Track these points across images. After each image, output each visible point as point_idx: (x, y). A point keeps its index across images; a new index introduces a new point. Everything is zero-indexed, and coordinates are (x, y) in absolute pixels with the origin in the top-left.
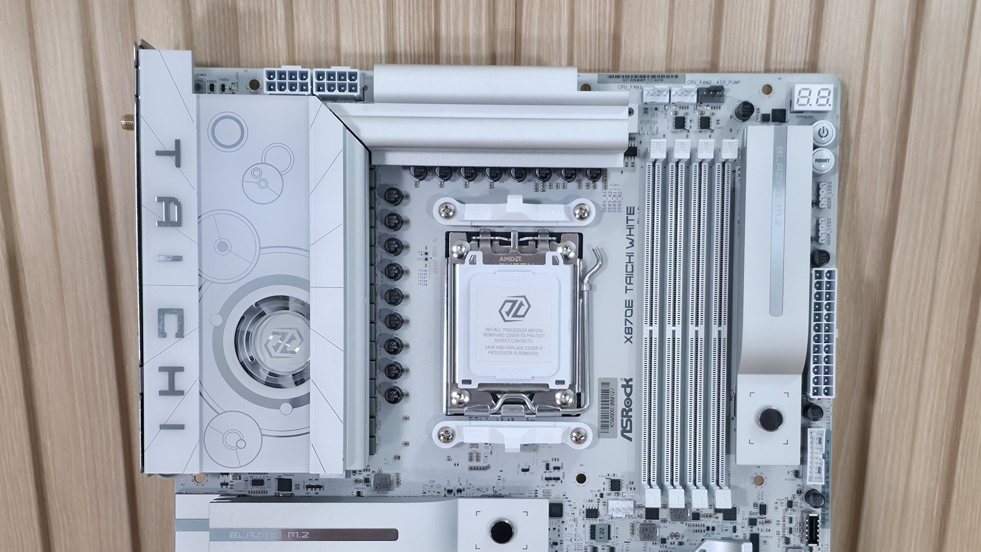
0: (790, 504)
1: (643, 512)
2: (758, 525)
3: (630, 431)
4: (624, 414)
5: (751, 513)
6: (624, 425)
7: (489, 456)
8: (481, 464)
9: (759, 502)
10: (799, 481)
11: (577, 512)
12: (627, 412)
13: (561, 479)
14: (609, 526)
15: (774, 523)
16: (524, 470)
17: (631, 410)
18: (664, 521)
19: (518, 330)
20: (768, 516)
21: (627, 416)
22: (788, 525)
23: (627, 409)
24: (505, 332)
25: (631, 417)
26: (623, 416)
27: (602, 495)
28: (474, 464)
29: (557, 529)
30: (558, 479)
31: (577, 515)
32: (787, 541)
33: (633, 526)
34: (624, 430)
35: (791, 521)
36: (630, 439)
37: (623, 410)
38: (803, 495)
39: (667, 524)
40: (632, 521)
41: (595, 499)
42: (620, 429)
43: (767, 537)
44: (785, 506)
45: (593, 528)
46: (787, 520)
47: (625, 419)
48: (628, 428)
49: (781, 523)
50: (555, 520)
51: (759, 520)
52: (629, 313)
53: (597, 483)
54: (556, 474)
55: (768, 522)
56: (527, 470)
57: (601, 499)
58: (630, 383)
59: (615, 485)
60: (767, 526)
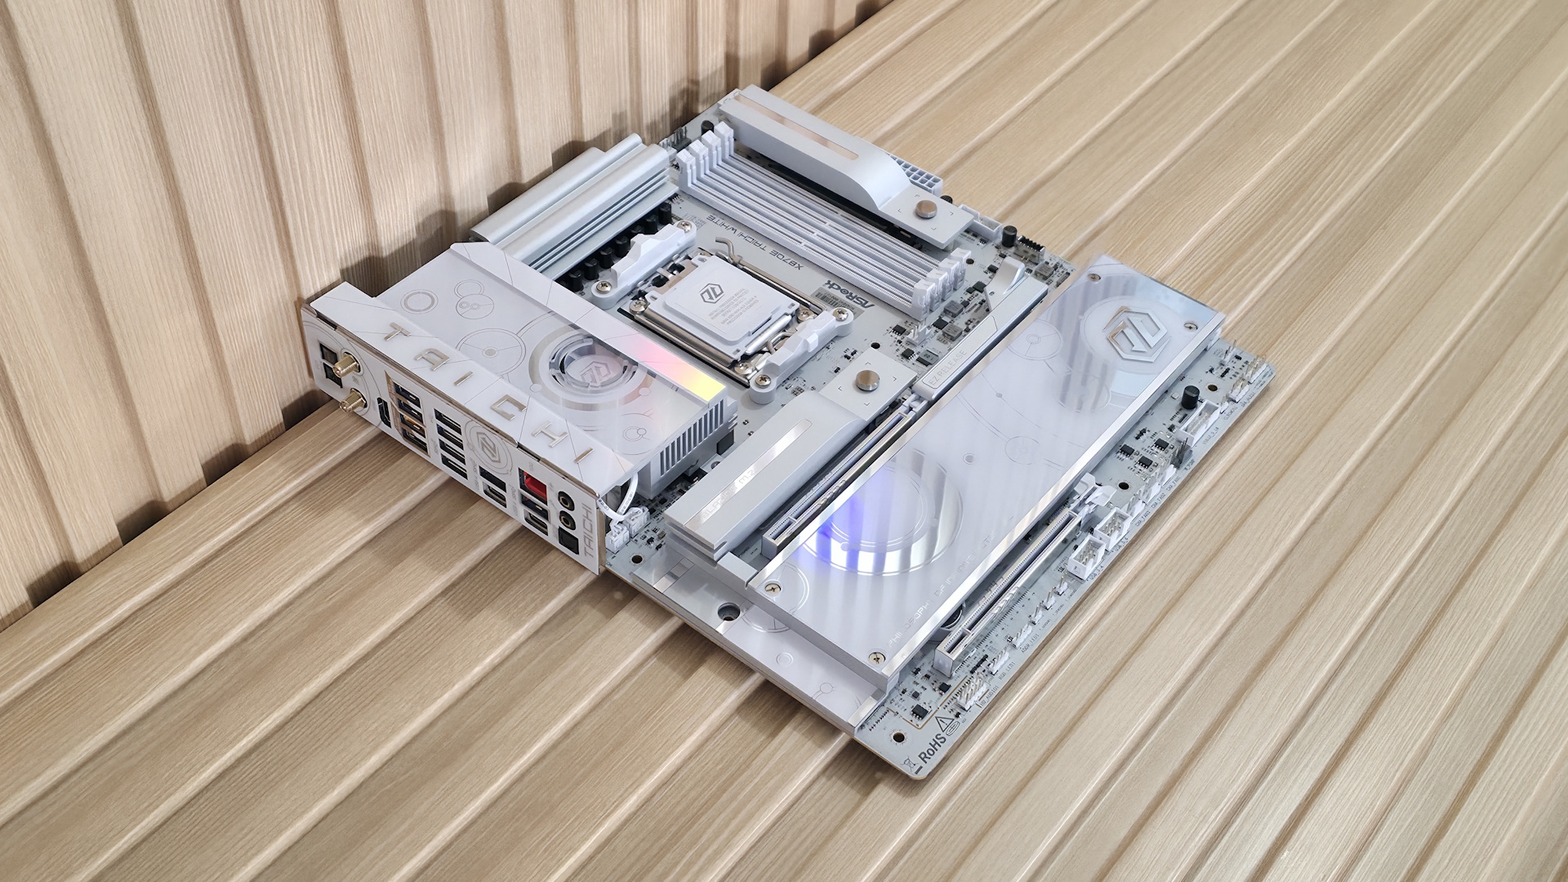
0: (1001, 255)
1: (934, 328)
3: (867, 302)
4: (851, 299)
6: (859, 303)
9: (986, 269)
10: (989, 243)
14: (927, 351)
16: (836, 371)
17: (851, 294)
18: (952, 321)
19: (729, 300)
21: (854, 297)
24: (723, 308)
25: (856, 296)
27: (900, 342)
31: (901, 363)
33: (939, 339)
34: (863, 305)
36: (872, 305)
37: (847, 297)
39: (956, 322)
40: (936, 337)
42: (859, 306)
45: (919, 360)
47: (855, 300)
48: (864, 302)
52: (781, 257)
53: (887, 339)
56: (839, 368)
57: (902, 344)
58: (831, 283)
59: (899, 330)
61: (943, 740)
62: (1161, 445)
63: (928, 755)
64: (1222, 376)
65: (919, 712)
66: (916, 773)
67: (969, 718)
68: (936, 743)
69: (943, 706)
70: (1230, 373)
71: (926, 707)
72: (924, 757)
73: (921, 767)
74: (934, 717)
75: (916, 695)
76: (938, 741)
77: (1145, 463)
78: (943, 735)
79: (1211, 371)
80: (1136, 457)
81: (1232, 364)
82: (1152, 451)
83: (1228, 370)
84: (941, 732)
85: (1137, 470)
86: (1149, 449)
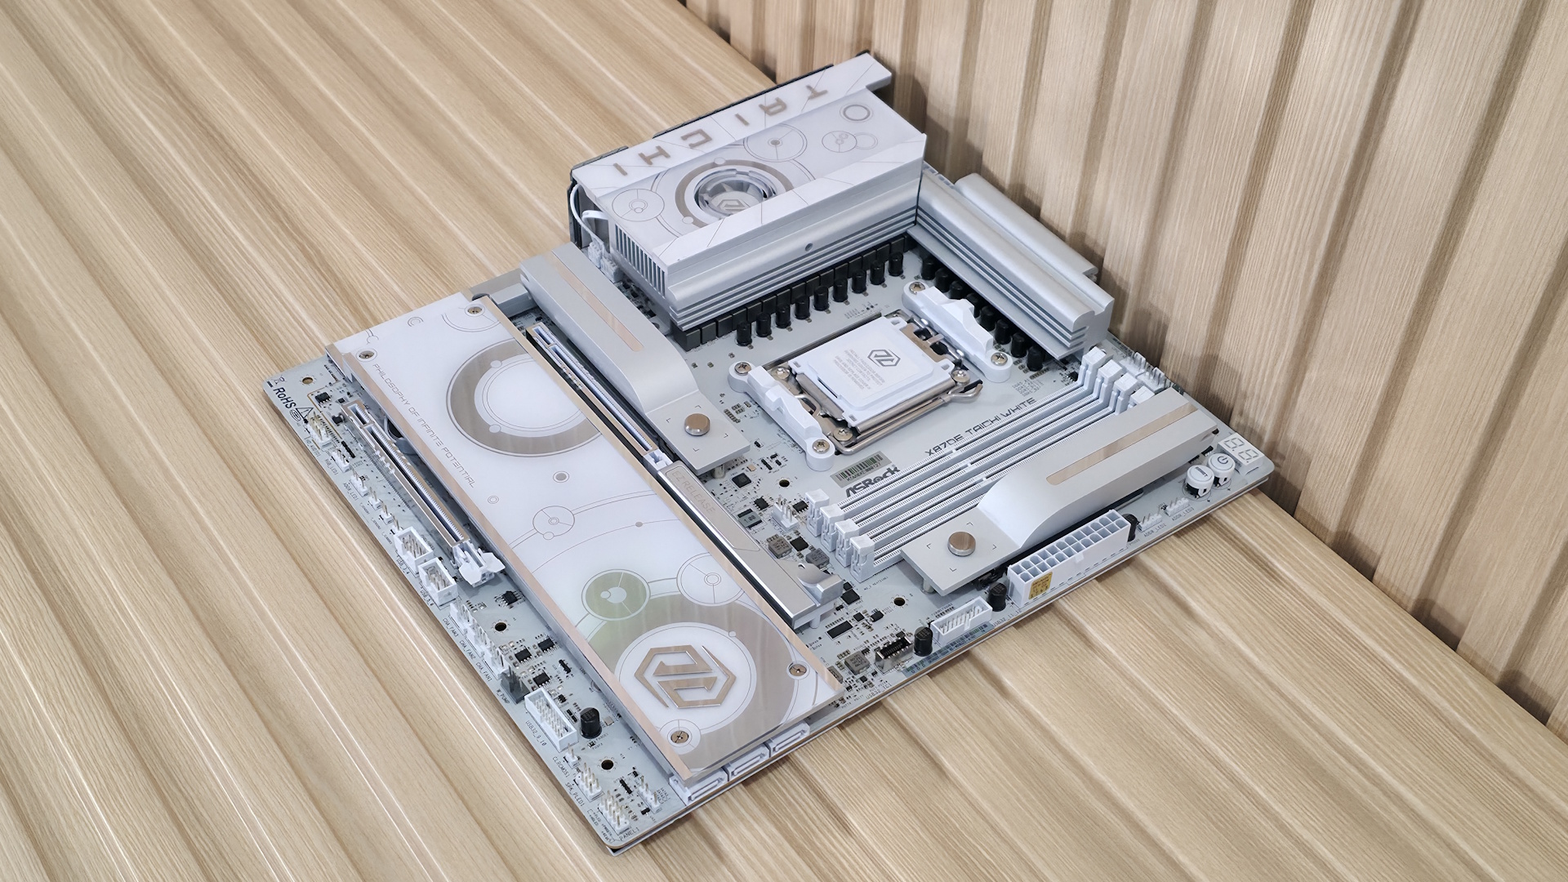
0: (901, 633)
1: (795, 537)
2: (860, 624)
3: (856, 493)
4: (866, 482)
5: (865, 612)
6: (857, 487)
7: (749, 419)
8: (737, 416)
9: (881, 612)
11: (754, 495)
12: (870, 483)
13: (772, 471)
14: (760, 521)
15: (873, 634)
17: (873, 484)
18: (801, 554)
19: (870, 369)
20: (874, 625)
21: (866, 484)
22: (880, 643)
23: (872, 481)
24: (860, 361)
26: (864, 482)
27: (783, 503)
28: (733, 412)
29: (726, 489)
30: (770, 468)
31: (750, 496)
33: (776, 537)
34: (852, 489)
36: (849, 496)
37: (869, 480)
39: (800, 558)
40: (780, 534)
41: (776, 501)
42: (851, 486)
44: (895, 633)
45: (749, 511)
47: (863, 485)
48: (857, 490)
51: (864, 621)
53: (792, 495)
54: (773, 464)
55: (869, 627)
56: (758, 445)
57: (780, 504)
58: (895, 471)
59: (801, 507)
60: (865, 630)
61: (289, 406)
62: (542, 679)
63: (279, 393)
64: (622, 782)
65: (323, 398)
66: (268, 382)
68: (288, 401)
69: (321, 415)
70: (625, 795)
71: (325, 404)
72: (280, 390)
73: (272, 386)
74: (313, 406)
75: (341, 400)
76: (289, 403)
77: (523, 655)
78: (293, 408)
79: (636, 774)
80: (533, 651)
81: (638, 801)
82: (537, 669)
83: (630, 792)
84: (296, 407)
85: (517, 646)
86: (541, 667)
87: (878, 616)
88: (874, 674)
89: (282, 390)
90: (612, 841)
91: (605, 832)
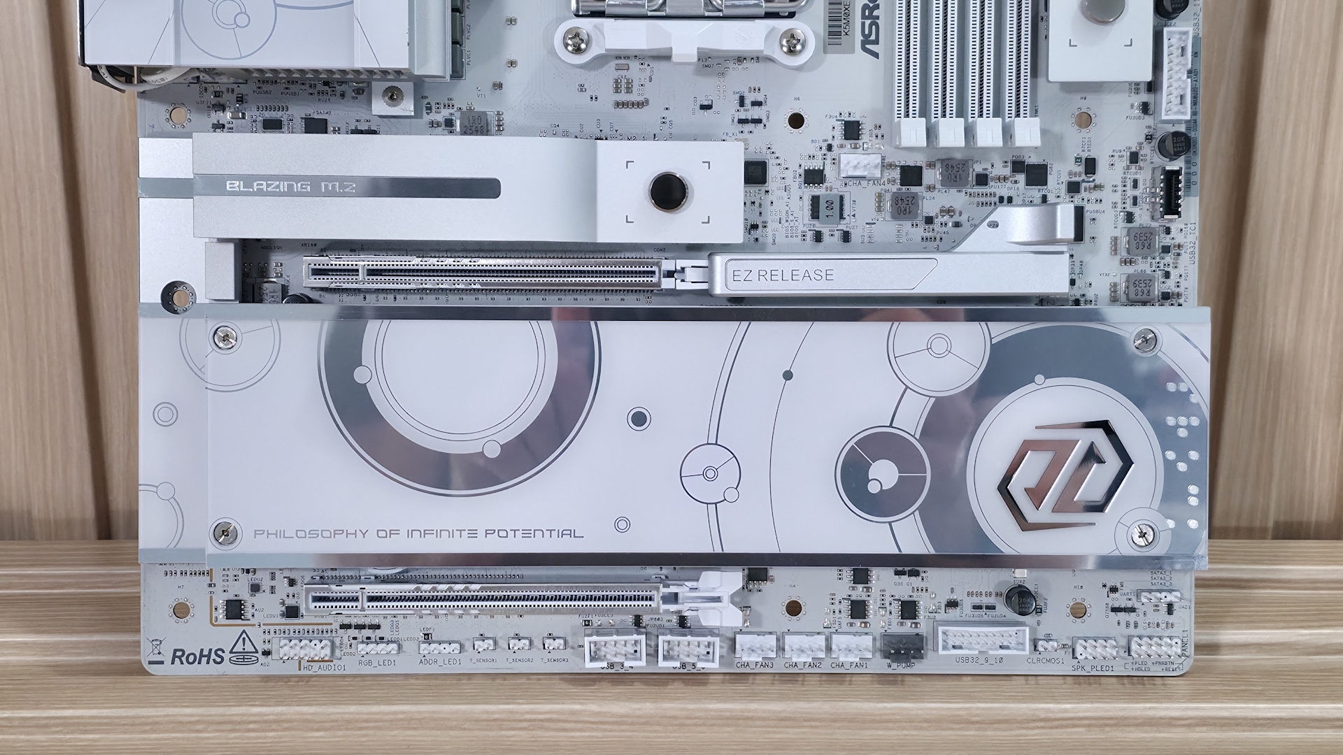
0: (1134, 157)
1: (896, 174)
2: (1083, 194)
3: (876, 42)
4: (867, 14)
5: (1070, 174)
6: (867, 32)
7: (647, 84)
8: (634, 97)
9: (1085, 155)
10: (1148, 120)
11: (789, 174)
12: (872, 10)
13: (764, 121)
14: (842, 198)
15: (1108, 189)
16: (703, 107)
17: (877, 7)
18: (931, 188)
20: (1099, 177)
21: (871, 17)
22: (1131, 192)
23: (871, 5)
25: (878, 17)
26: (864, 17)
27: (830, 148)
28: (623, 97)
29: (757, 204)
30: (759, 121)
31: (789, 181)
32: (1130, 217)
33: (880, 196)
34: (866, 41)
35: (1135, 184)
36: (876, 55)
37: (865, 7)
38: (1155, 143)
39: (935, 194)
40: (878, 189)
41: (819, 154)
42: (859, 38)
43: (1097, 211)
44: (1125, 161)
45: (815, 200)
46: (1130, 184)
47: (868, 22)
48: (873, 37)
49: (1120, 188)
50: (754, 189)
51: (1084, 185)
53: (821, 126)
54: (756, 113)
55: (1098, 187)
56: (709, 107)
57: (829, 153)
59: (852, 130)
60: (1095, 195)
61: (219, 660)
62: (909, 610)
63: (184, 659)
64: (1114, 610)
65: (235, 610)
66: (150, 663)
67: (271, 667)
68: (209, 656)
69: (267, 628)
70: (1132, 617)
71: (249, 611)
72: (178, 655)
73: (162, 663)
74: (242, 629)
75: (255, 588)
76: (213, 656)
77: (858, 610)
78: (227, 656)
79: (1114, 590)
80: (859, 593)
81: (1150, 609)
82: (887, 605)
83: (1133, 610)
84: (227, 650)
85: (837, 607)
86: (888, 599)
87: (1090, 166)
88: (1168, 231)
89: (179, 654)
90: (1181, 666)
91: (1164, 667)
